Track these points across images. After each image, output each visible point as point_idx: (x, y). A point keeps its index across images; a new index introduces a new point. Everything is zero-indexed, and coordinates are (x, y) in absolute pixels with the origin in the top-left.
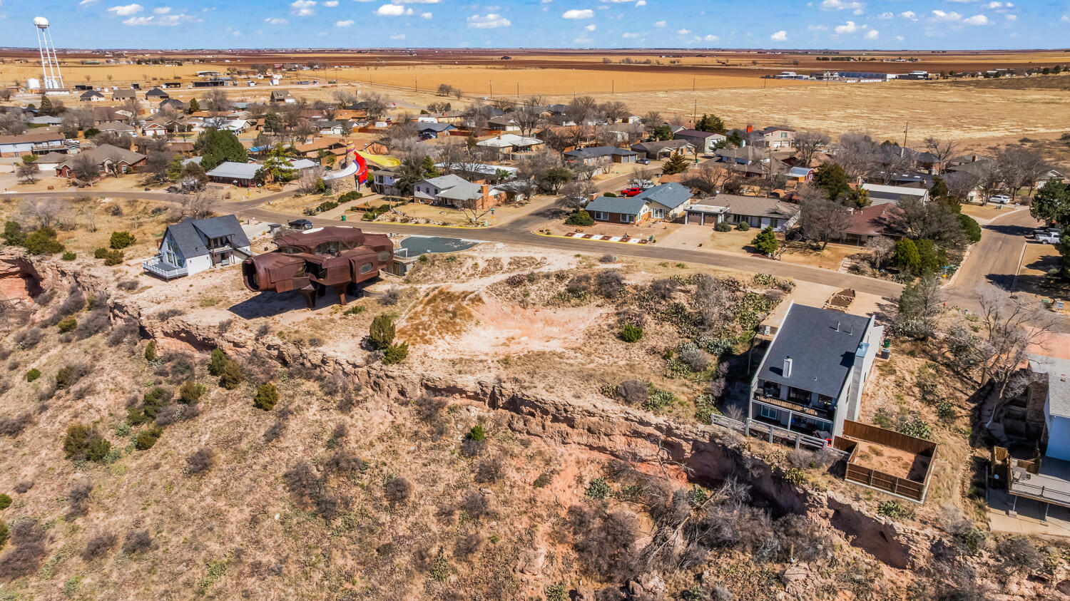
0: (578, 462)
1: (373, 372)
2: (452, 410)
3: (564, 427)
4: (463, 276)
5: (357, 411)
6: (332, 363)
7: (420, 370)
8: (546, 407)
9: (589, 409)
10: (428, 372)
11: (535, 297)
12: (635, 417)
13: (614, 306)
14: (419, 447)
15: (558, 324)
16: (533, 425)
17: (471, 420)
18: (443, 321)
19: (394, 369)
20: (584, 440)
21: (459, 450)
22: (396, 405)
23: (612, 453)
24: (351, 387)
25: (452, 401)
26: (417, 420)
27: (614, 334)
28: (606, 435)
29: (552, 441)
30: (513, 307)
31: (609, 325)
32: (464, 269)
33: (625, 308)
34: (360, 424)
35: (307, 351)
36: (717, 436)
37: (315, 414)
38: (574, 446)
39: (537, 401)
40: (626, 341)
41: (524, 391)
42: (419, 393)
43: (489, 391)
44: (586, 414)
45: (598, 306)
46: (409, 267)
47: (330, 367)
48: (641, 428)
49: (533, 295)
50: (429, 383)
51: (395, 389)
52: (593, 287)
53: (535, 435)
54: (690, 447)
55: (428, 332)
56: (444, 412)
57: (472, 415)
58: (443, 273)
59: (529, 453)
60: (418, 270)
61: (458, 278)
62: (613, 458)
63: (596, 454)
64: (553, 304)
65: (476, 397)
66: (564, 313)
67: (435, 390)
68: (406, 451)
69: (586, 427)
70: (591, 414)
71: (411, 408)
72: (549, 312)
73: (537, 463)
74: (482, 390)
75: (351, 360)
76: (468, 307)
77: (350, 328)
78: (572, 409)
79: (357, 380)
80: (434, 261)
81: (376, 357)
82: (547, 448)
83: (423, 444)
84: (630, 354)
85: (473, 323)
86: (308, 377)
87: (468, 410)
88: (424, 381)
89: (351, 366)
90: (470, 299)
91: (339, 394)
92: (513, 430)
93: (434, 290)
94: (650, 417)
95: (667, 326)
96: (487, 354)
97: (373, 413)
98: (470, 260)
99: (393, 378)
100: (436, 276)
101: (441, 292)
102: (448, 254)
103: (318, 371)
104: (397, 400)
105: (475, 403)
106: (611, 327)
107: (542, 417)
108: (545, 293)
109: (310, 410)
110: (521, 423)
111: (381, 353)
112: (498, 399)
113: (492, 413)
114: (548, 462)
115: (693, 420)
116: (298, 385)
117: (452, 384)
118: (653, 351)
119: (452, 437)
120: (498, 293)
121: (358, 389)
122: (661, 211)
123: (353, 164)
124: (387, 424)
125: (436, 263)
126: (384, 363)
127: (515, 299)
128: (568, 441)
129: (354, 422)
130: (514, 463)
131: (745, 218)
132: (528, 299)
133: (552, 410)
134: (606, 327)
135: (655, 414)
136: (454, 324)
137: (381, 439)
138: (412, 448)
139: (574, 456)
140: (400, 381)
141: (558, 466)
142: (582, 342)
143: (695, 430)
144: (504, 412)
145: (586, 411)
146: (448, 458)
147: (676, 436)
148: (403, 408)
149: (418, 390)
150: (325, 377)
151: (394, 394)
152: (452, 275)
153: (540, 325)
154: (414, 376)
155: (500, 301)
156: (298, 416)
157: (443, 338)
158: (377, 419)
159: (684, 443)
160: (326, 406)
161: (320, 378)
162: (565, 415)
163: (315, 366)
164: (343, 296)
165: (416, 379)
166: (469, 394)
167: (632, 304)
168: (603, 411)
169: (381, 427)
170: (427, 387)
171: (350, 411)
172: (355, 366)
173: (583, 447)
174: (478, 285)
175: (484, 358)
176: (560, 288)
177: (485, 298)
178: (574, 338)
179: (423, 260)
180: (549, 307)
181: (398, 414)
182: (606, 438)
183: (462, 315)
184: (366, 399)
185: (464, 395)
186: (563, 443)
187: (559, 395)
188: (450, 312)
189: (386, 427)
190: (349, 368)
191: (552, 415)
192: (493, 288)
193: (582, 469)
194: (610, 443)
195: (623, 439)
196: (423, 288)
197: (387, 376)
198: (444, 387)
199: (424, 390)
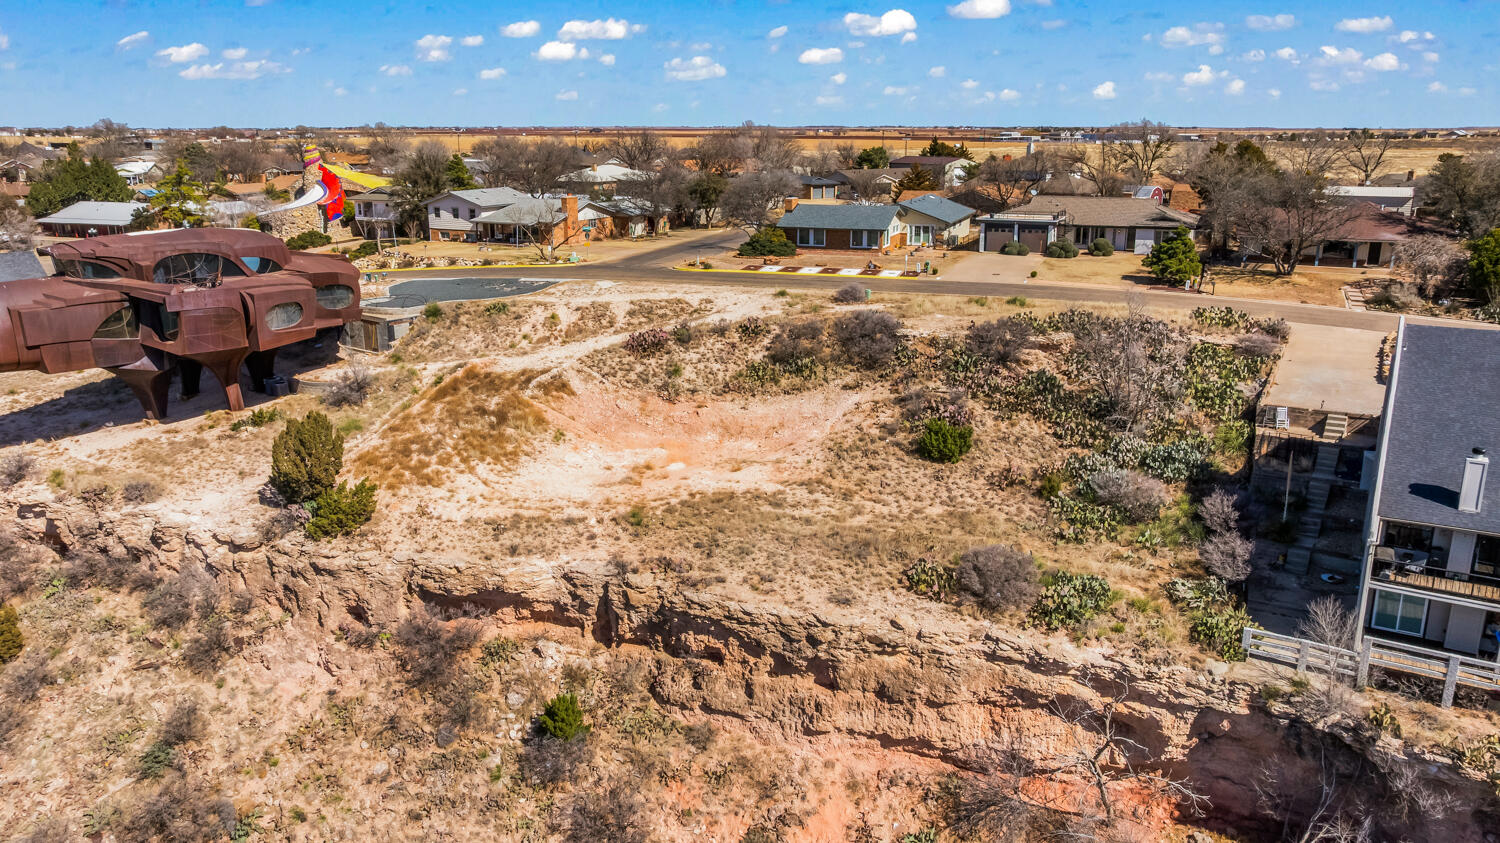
0: (852, 786)
1: (282, 560)
2: (494, 653)
3: (806, 685)
4: (524, 343)
5: (234, 668)
6: (175, 543)
7: (405, 550)
8: (757, 633)
9: (880, 633)
10: (428, 554)
11: (693, 376)
12: (1018, 649)
13: (887, 385)
14: (400, 763)
15: (754, 433)
16: (720, 686)
17: (544, 680)
18: (473, 433)
19: (335, 551)
20: (866, 721)
21: (513, 768)
22: (342, 646)
23: (946, 756)
24: (225, 604)
25: (493, 629)
26: (397, 687)
27: (898, 444)
28: (930, 704)
29: (775, 727)
30: (643, 400)
31: (883, 426)
32: (526, 329)
33: (915, 388)
34: (242, 703)
35: (115, 516)
36: (1274, 694)
37: (117, 682)
38: (836, 739)
39: (730, 618)
40: (934, 460)
41: (690, 593)
42: (403, 612)
43: (593, 598)
44: (871, 647)
45: (845, 387)
46: (402, 331)
47: (172, 555)
48: (1037, 682)
49: (688, 372)
50: (430, 584)
51: (338, 603)
52: (827, 351)
53: (725, 713)
54: (1186, 729)
55: (434, 459)
56: (470, 662)
57: (549, 663)
58: (479, 338)
59: (712, 766)
60: (422, 334)
61: (512, 346)
62: (950, 768)
63: (901, 761)
64: (739, 389)
65: (559, 615)
66: (764, 409)
67: (445, 603)
68: (362, 776)
69: (873, 684)
70: (884, 647)
71: (380, 653)
72: (731, 408)
73: (736, 793)
74: (574, 596)
75: (225, 532)
76: (535, 403)
77: (239, 458)
78: (829, 635)
79: (240, 585)
80: (458, 316)
81: (290, 524)
82: (759, 748)
83: (411, 753)
84: (949, 490)
85: (549, 436)
86: (117, 583)
87: (536, 651)
88: (417, 579)
89: (224, 549)
90: (540, 386)
91: (191, 624)
92: (663, 701)
93: (454, 369)
94: (1060, 646)
95: (1024, 423)
96: (584, 505)
97: (279, 671)
98: (539, 310)
99: (331, 573)
100: (463, 345)
101: (471, 374)
102: (489, 302)
103: (143, 566)
104: (343, 632)
105: (557, 630)
106: (890, 430)
107: (744, 662)
108: (716, 366)
109: (106, 669)
110: (686, 682)
111: (304, 511)
112: (618, 617)
113: (603, 658)
114: (767, 790)
115: (1189, 651)
116: (85, 604)
117: (491, 582)
118: (1006, 480)
119: (493, 730)
120: (606, 370)
121: (244, 607)
122: (926, 230)
123: (318, 187)
124: (317, 699)
125: (463, 319)
126: (309, 536)
127: (647, 381)
128: (821, 725)
129: (223, 697)
130: (670, 798)
131: (1101, 231)
132: (679, 381)
133: (774, 641)
134: (875, 432)
135: (1075, 640)
136: (501, 439)
137: (295, 744)
138: (380, 767)
139: (839, 768)
140: (351, 581)
141: (797, 802)
142: (822, 467)
143: (1203, 680)
144: (636, 651)
145: (873, 639)
146: (482, 792)
147: (1141, 697)
148: (361, 655)
149: (401, 604)
150: (160, 581)
151: (338, 616)
152: (498, 341)
153: (711, 437)
154: (389, 567)
155: (611, 387)
156: (69, 690)
157: (472, 470)
158: (290, 688)
159: (1166, 719)
160: (150, 659)
161: (145, 584)
162: (809, 653)
163: (135, 555)
164: (234, 391)
165: (393, 573)
166: (538, 607)
167: (929, 378)
168: (920, 636)
169: (300, 708)
170: (426, 595)
171: (215, 669)
172: (236, 548)
173: (863, 740)
174: (560, 357)
175: (576, 513)
176: (751, 355)
177: (575, 383)
178: (801, 460)
179: (434, 314)
180: (729, 397)
181: (347, 671)
182: (931, 714)
183: (523, 418)
184: (261, 634)
185: (526, 612)
186: (808, 732)
187: (791, 596)
188: (493, 413)
189: (312, 708)
190: (219, 554)
191: (773, 655)
192: (594, 360)
193: (866, 806)
194: (944, 727)
195: (981, 713)
196: (429, 371)
197: (318, 570)
198: (469, 591)
199: (418, 603)
